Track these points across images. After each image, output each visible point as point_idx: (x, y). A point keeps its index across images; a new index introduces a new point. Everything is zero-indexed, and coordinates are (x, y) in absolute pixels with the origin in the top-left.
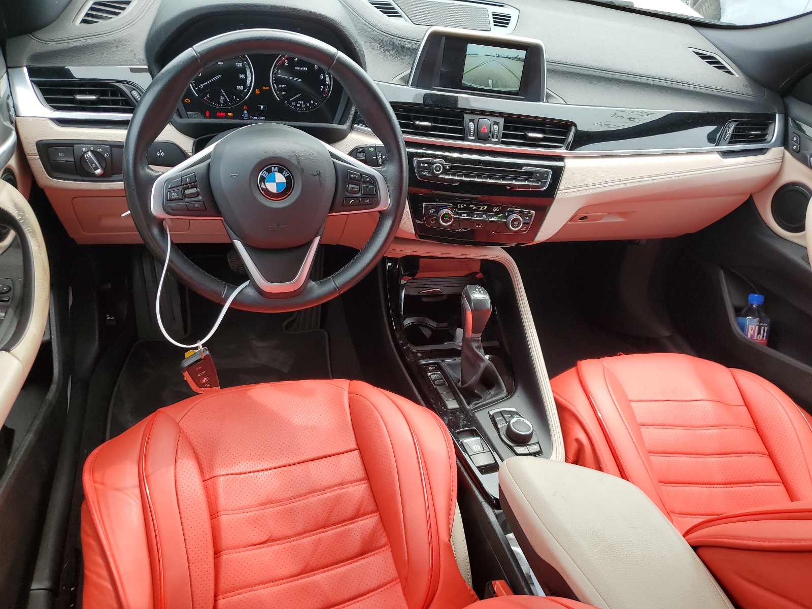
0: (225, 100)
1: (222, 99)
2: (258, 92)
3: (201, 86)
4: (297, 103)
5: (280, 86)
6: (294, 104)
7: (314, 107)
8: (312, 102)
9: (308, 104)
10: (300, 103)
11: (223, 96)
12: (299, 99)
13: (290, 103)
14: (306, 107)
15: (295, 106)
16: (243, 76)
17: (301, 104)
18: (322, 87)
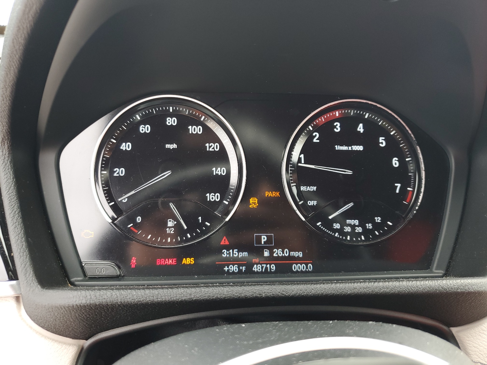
0: (178, 226)
1: (170, 223)
2: (254, 202)
3: (124, 199)
4: (343, 225)
5: (303, 188)
6: (337, 226)
7: (385, 233)
8: (378, 220)
9: (369, 226)
10: (350, 225)
11: (175, 218)
12: (347, 215)
13: (329, 224)
14: (366, 232)
15: (341, 231)
16: (219, 171)
17: (353, 227)
18: (399, 185)
